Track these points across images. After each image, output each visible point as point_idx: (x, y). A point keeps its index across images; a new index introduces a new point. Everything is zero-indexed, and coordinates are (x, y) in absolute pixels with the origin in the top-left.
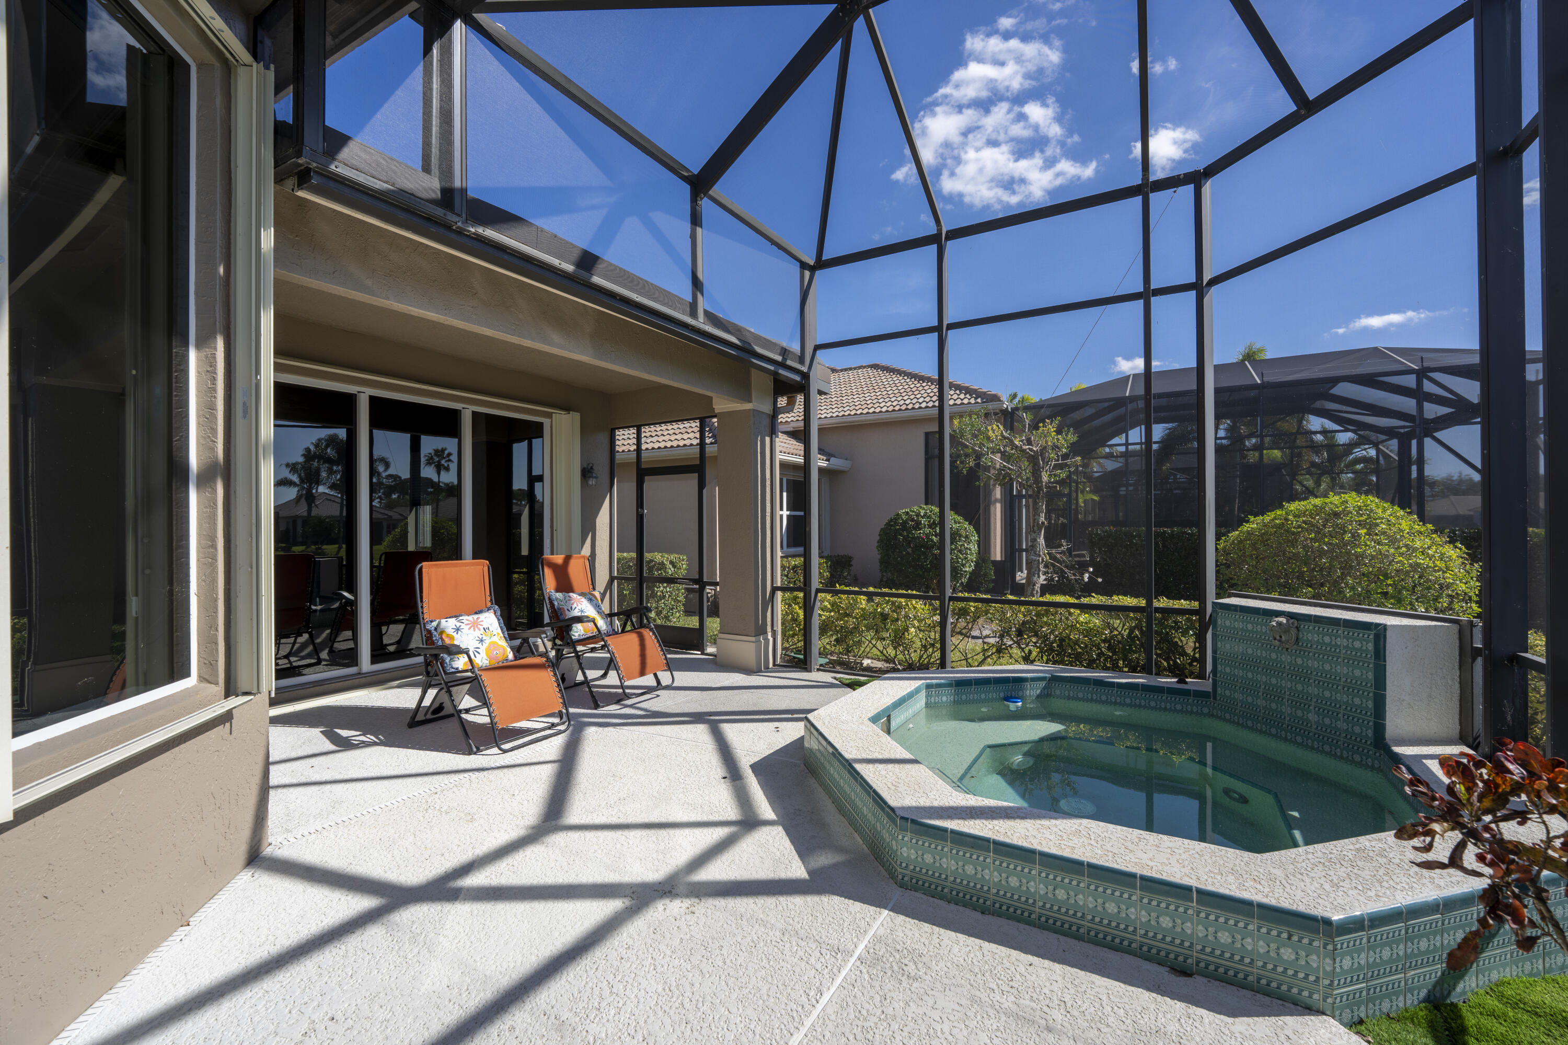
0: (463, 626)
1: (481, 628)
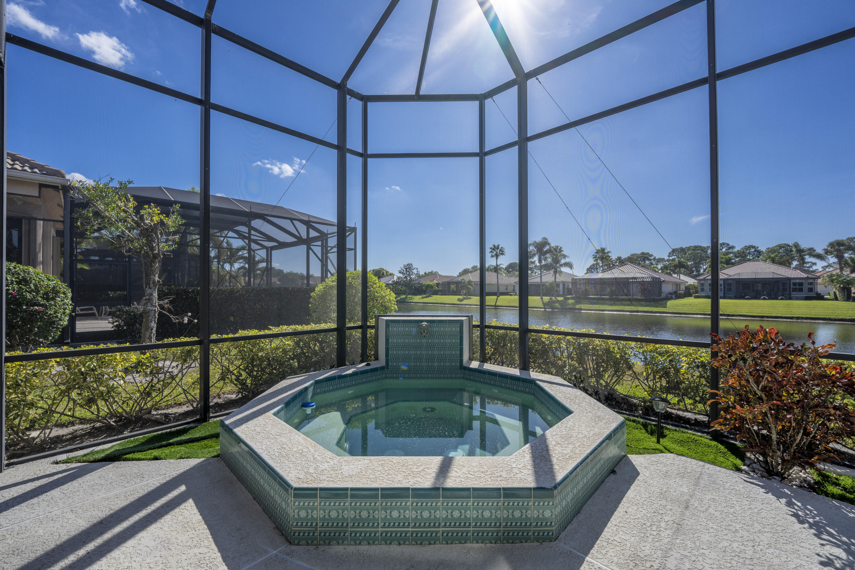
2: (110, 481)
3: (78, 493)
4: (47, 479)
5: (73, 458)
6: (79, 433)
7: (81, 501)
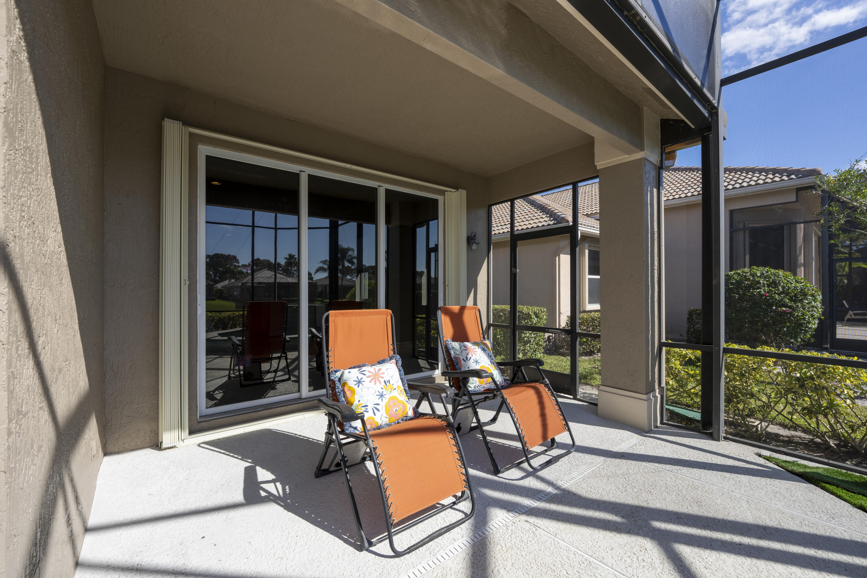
0: (365, 378)
1: (382, 380)
2: (795, 498)
3: (761, 491)
4: (745, 464)
5: (774, 458)
6: (796, 439)
7: (759, 498)
